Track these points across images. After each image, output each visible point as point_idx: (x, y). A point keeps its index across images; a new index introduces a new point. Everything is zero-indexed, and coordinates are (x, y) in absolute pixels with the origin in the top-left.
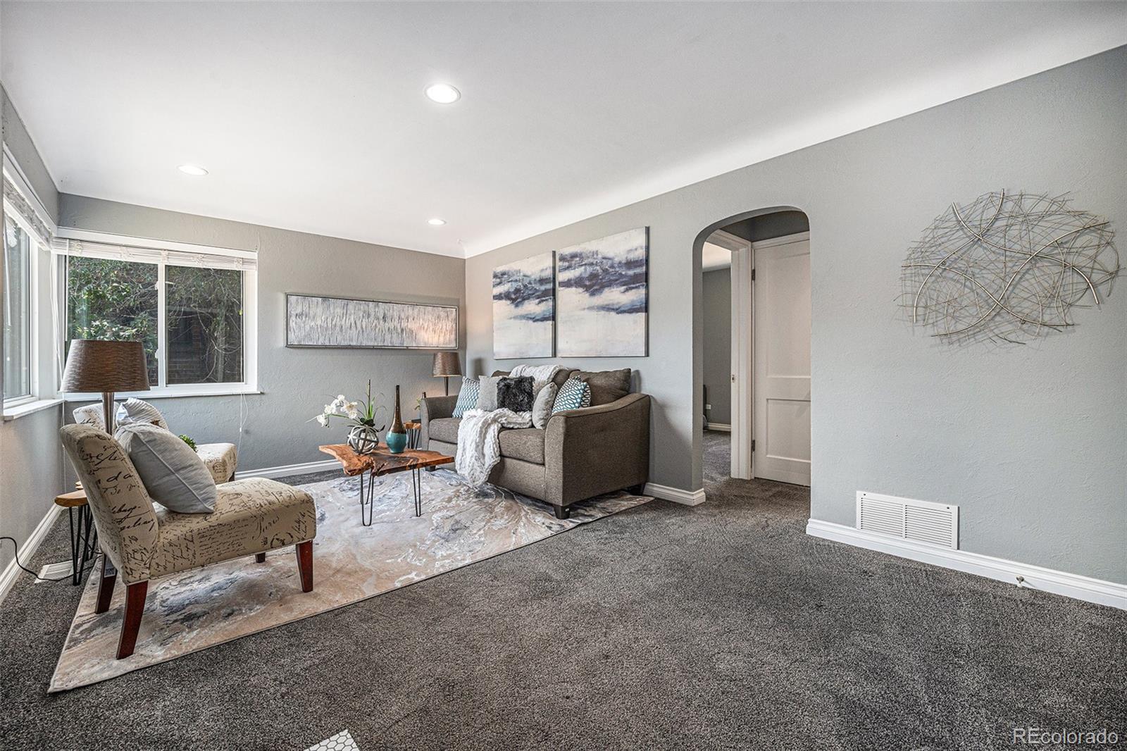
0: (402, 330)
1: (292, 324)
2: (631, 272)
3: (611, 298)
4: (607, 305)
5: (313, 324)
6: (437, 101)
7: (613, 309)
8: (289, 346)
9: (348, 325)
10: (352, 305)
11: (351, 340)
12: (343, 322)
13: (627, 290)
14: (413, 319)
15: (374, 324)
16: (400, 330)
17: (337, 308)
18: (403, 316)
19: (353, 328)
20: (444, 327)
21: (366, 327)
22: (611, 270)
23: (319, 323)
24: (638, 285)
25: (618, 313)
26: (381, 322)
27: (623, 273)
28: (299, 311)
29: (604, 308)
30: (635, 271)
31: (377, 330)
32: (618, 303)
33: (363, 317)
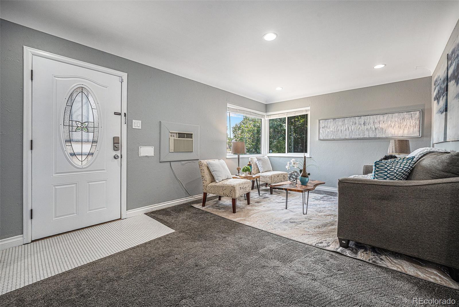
0: (376, 129)
1: (321, 131)
5: (329, 130)
8: (320, 140)
9: (345, 129)
10: (346, 120)
11: (346, 136)
12: (342, 128)
14: (384, 122)
15: (358, 127)
16: (374, 129)
17: (340, 122)
18: (376, 121)
19: (347, 130)
20: (408, 124)
21: (354, 129)
23: (331, 130)
26: (363, 126)
28: (323, 126)
31: (360, 130)
33: (352, 125)
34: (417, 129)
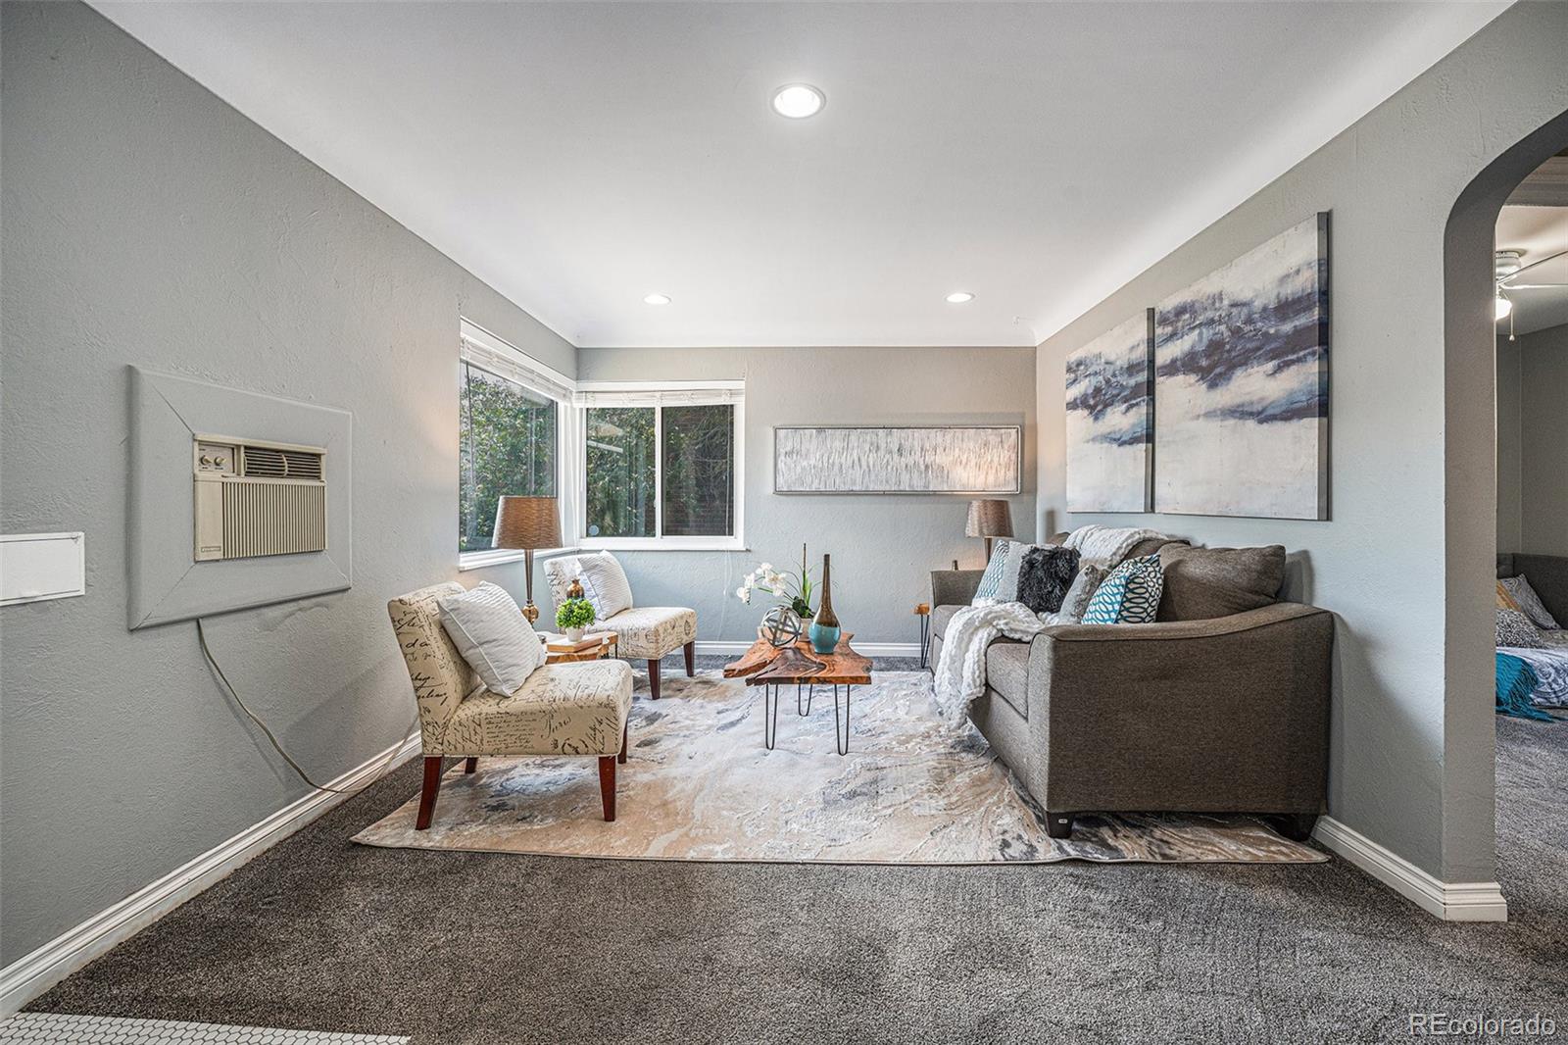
0: (927, 467)
1: (781, 465)
2: (1287, 327)
3: (1248, 390)
4: (1238, 406)
5: (805, 463)
6: (789, 115)
7: (1251, 414)
8: (778, 492)
9: (850, 463)
10: (854, 435)
11: (854, 483)
12: (843, 460)
13: (1279, 369)
14: (945, 450)
15: (885, 460)
16: (923, 467)
17: (836, 440)
18: (927, 446)
19: (857, 467)
20: (996, 459)
21: (874, 465)
22: (1247, 328)
23: (812, 462)
24: (1302, 354)
25: (1261, 422)
26: (896, 456)
27: (1272, 331)
28: (788, 449)
29: (1235, 411)
30: (1297, 323)
31: (889, 467)
32: (1262, 399)
33: (870, 450)
34: (1011, 474)
